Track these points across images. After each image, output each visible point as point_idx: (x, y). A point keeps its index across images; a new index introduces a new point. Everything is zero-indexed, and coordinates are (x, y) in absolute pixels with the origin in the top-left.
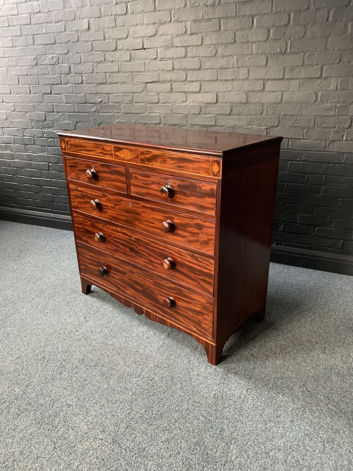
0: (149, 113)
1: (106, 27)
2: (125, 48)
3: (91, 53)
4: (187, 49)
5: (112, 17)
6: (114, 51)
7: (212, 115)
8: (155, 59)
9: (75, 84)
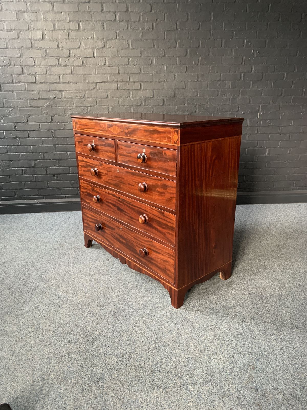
0: (99, 106)
1: (60, 38)
2: (78, 56)
3: (45, 58)
4: (130, 59)
5: (66, 31)
6: (67, 57)
7: (151, 106)
8: (104, 65)
9: (28, 83)
